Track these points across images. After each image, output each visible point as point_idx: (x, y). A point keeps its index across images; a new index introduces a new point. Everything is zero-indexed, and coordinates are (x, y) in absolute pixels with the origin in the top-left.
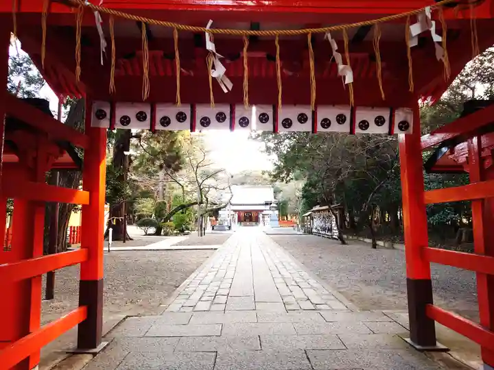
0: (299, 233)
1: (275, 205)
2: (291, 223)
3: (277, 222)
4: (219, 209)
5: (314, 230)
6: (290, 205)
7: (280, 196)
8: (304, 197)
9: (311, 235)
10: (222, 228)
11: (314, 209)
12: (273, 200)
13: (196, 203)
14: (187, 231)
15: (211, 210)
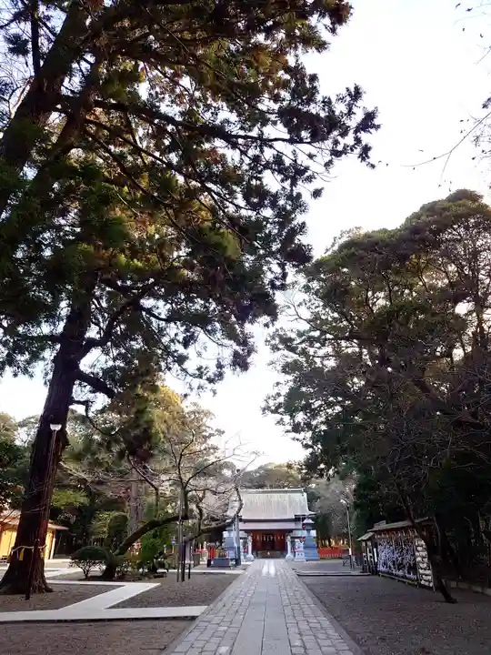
0: (353, 573)
1: (310, 521)
2: (338, 553)
3: (316, 551)
4: (223, 528)
5: (381, 568)
6: (335, 522)
7: (317, 504)
8: (356, 506)
9: (376, 577)
10: (223, 564)
11: (376, 528)
12: (308, 513)
13: (176, 518)
14: (160, 570)
15: (208, 531)
